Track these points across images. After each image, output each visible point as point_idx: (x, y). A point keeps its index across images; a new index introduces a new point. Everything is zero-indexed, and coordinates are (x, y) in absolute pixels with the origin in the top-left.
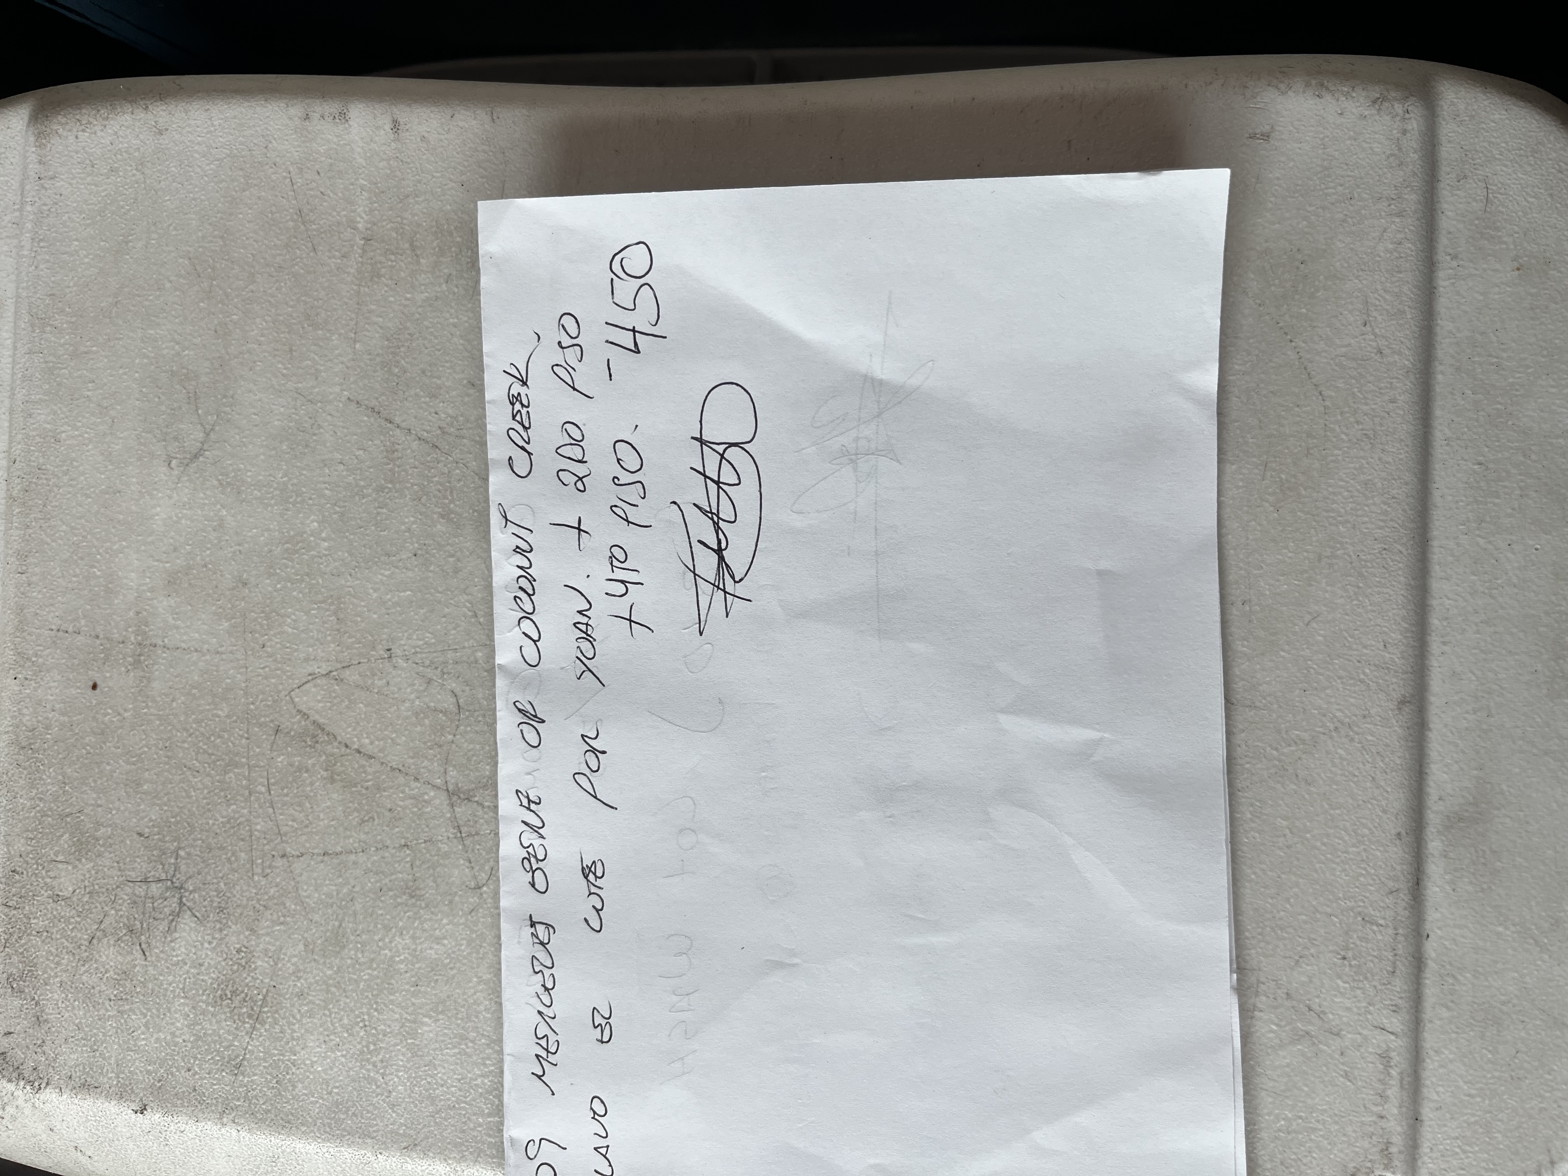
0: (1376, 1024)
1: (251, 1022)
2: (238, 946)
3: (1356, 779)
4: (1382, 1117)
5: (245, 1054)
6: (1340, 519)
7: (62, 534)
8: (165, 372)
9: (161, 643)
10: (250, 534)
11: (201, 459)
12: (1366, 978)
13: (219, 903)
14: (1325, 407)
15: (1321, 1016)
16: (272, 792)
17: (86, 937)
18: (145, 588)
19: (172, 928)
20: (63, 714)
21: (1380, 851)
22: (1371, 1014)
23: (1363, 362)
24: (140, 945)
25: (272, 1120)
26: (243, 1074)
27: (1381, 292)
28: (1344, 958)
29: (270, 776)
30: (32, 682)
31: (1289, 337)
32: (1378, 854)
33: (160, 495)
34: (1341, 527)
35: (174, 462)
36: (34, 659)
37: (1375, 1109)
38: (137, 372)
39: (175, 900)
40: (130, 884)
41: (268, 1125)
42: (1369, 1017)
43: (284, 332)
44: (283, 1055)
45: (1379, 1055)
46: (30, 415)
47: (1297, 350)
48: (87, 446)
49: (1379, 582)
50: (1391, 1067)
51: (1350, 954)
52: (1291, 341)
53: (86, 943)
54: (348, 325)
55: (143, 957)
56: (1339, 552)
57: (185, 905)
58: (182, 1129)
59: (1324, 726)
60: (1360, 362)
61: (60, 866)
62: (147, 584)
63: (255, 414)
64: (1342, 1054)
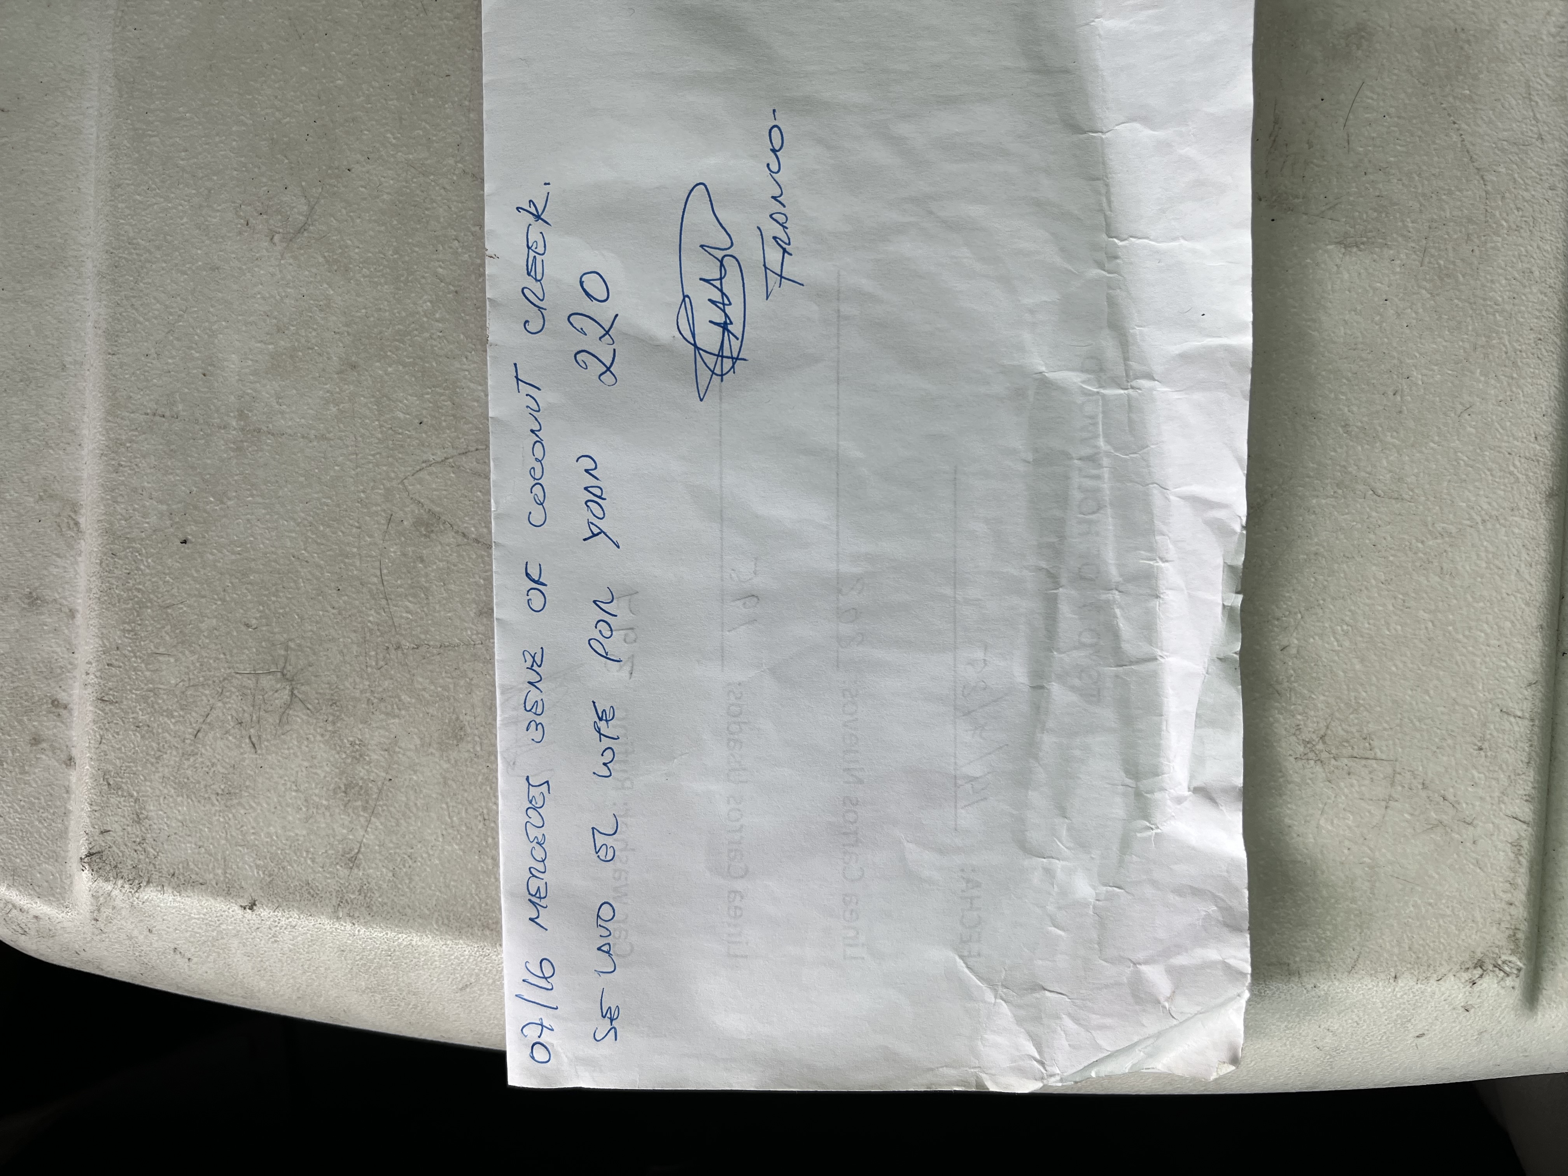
0: (1509, 813)
1: (366, 815)
2: (351, 739)
3: (1501, 572)
4: (1511, 904)
5: (360, 847)
6: (1496, 307)
7: (156, 312)
8: (264, 140)
9: (265, 429)
10: (359, 314)
11: (306, 234)
12: (1501, 768)
13: (332, 695)
14: (1487, 192)
15: (1456, 805)
16: (385, 583)
17: (190, 730)
18: (247, 370)
19: (284, 719)
20: (160, 502)
21: (1522, 644)
22: (1504, 803)
23: (1524, 148)
24: (250, 737)
25: (388, 913)
26: (358, 867)
27: (1544, 77)
28: (1481, 749)
29: (383, 566)
30: (126, 469)
31: (1452, 118)
32: (1520, 646)
33: (262, 272)
34: (1497, 315)
35: (277, 238)
36: (128, 445)
37: (1503, 896)
38: (235, 140)
39: (287, 692)
40: (238, 676)
41: (385, 918)
42: (1503, 806)
43: (392, 100)
44: (399, 848)
45: (1511, 843)
46: (119, 186)
47: (1461, 132)
48: (181, 218)
49: (1534, 373)
50: (1521, 855)
51: (1486, 745)
52: (1454, 123)
53: (193, 738)
54: (461, 92)
55: (253, 750)
56: (1494, 342)
57: (296, 696)
58: (294, 924)
59: (1471, 519)
60: (1521, 147)
61: (161, 658)
62: (249, 366)
63: (362, 187)
64: (1474, 842)
